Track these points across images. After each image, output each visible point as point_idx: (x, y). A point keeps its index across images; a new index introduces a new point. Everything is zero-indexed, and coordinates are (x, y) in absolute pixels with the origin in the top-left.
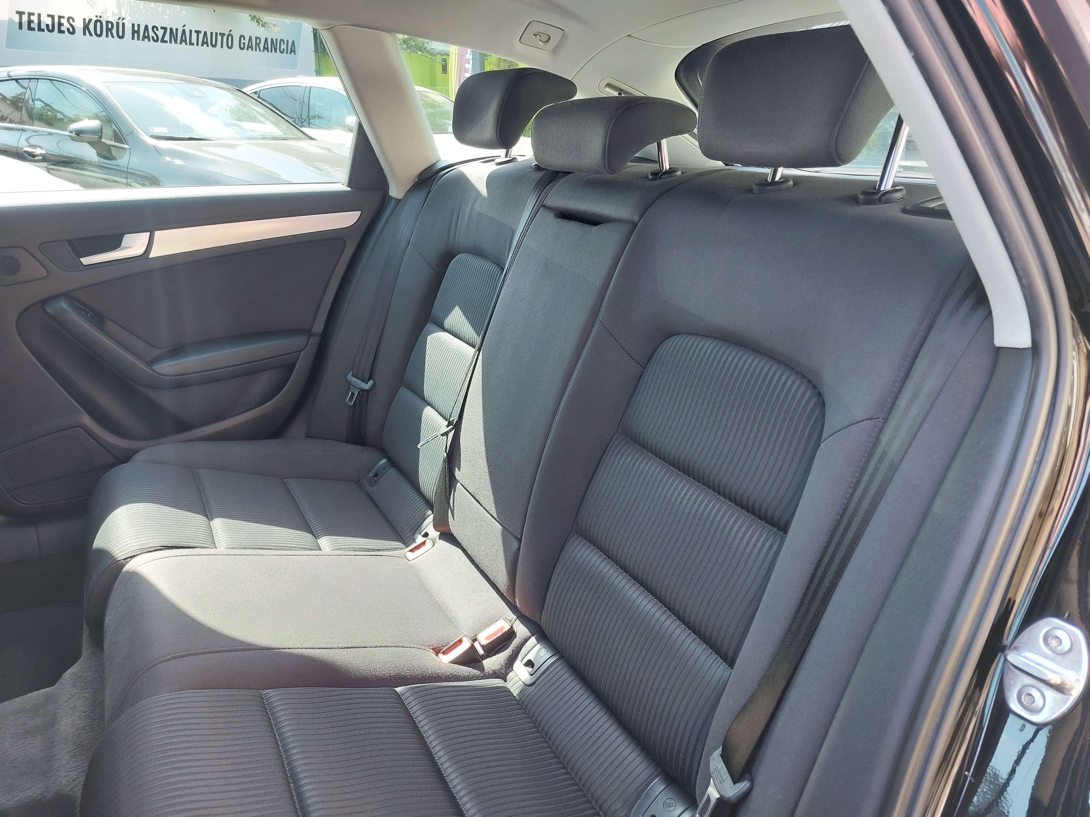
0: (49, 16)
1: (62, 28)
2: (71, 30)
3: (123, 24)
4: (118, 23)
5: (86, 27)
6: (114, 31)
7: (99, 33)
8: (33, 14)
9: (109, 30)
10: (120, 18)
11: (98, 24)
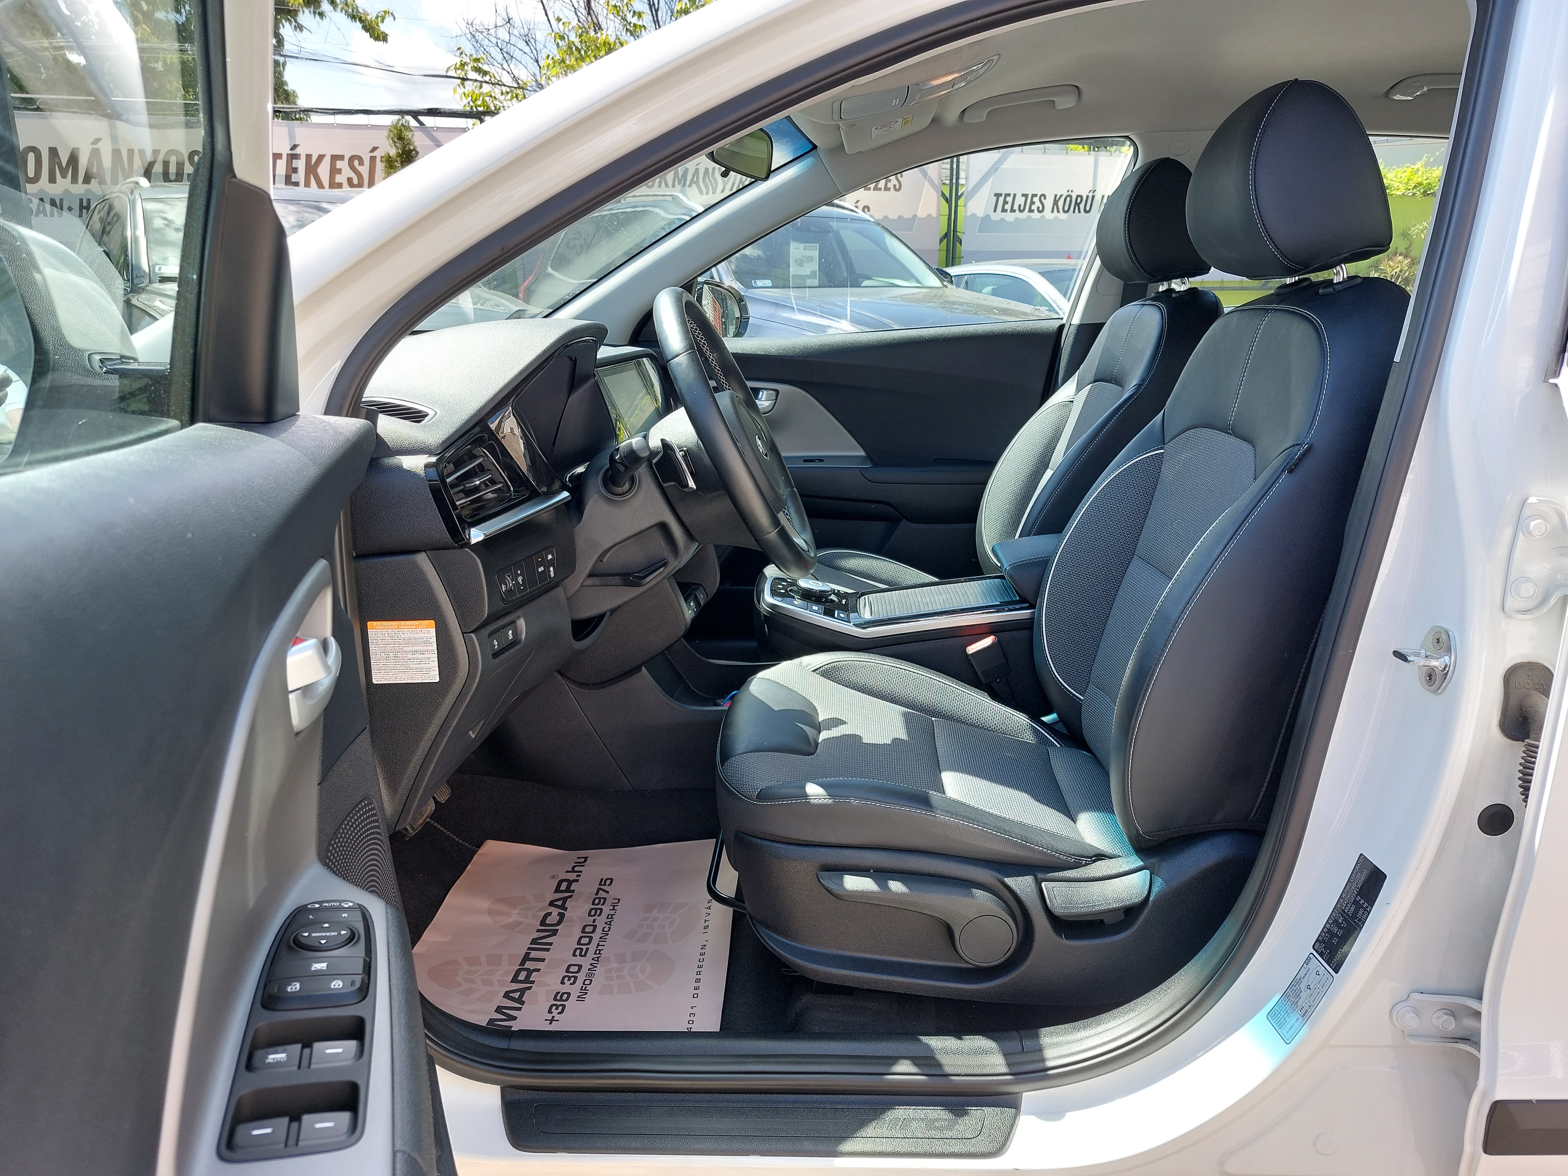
0: (1023, 195)
1: (1034, 207)
2: (1041, 209)
3: (1093, 196)
4: (1088, 196)
5: (1056, 203)
6: (1082, 206)
7: (1066, 209)
8: (1009, 195)
9: (1077, 204)
10: (1090, 191)
11: (1068, 199)
